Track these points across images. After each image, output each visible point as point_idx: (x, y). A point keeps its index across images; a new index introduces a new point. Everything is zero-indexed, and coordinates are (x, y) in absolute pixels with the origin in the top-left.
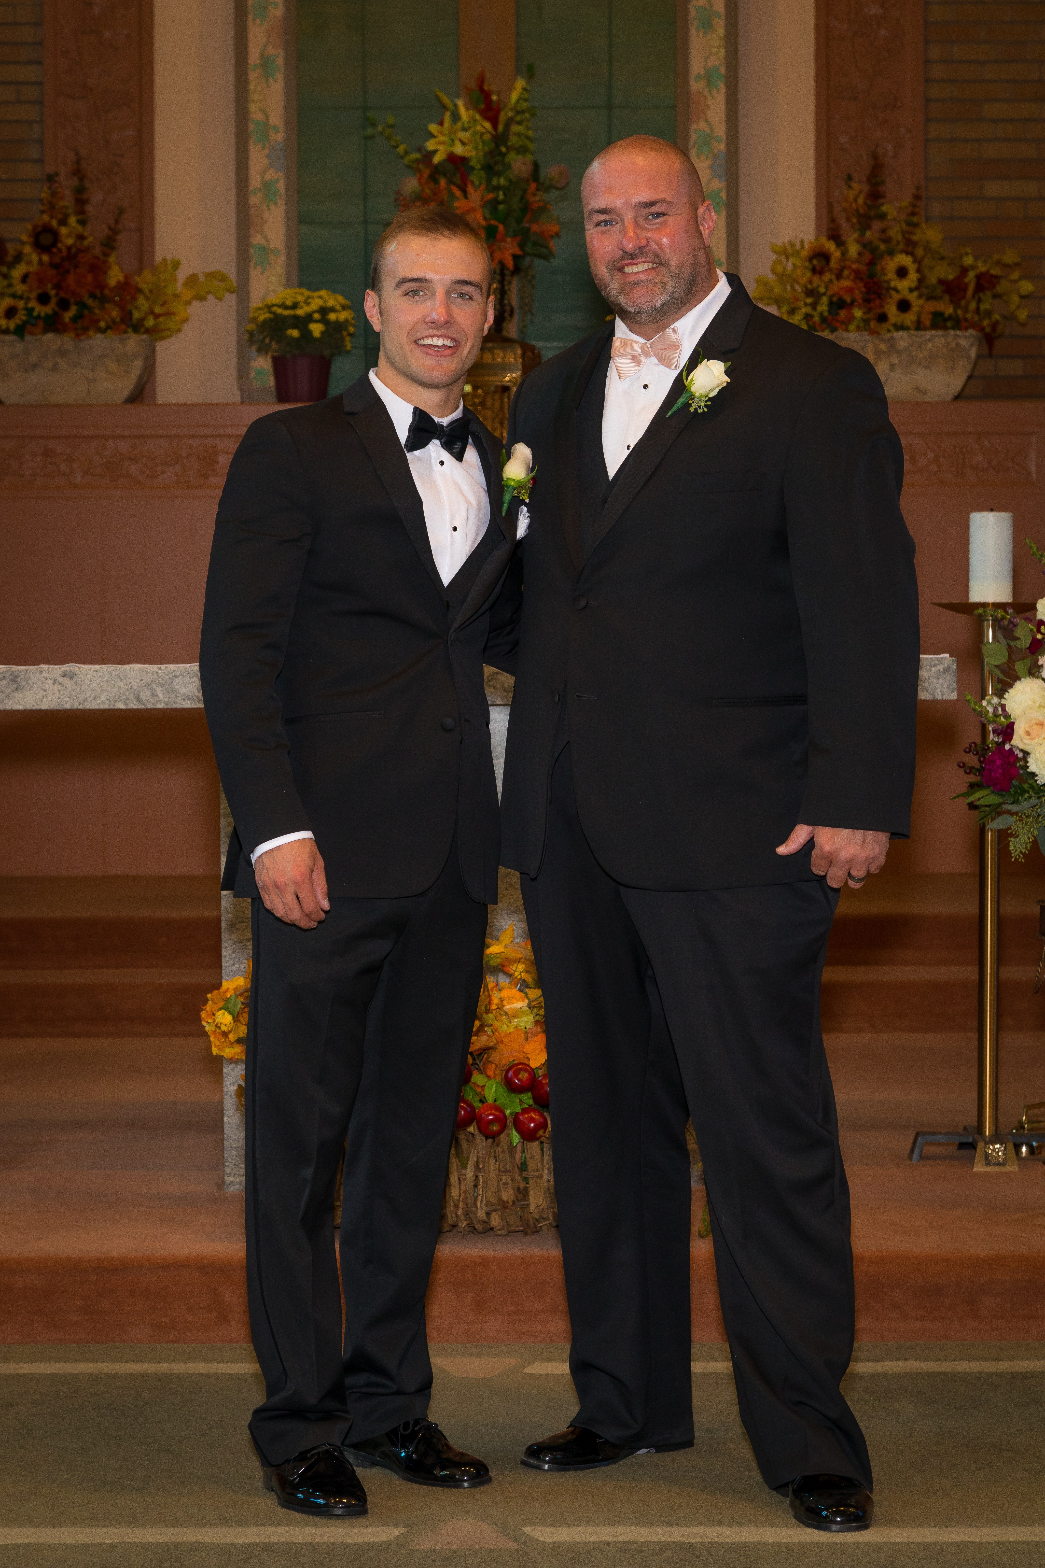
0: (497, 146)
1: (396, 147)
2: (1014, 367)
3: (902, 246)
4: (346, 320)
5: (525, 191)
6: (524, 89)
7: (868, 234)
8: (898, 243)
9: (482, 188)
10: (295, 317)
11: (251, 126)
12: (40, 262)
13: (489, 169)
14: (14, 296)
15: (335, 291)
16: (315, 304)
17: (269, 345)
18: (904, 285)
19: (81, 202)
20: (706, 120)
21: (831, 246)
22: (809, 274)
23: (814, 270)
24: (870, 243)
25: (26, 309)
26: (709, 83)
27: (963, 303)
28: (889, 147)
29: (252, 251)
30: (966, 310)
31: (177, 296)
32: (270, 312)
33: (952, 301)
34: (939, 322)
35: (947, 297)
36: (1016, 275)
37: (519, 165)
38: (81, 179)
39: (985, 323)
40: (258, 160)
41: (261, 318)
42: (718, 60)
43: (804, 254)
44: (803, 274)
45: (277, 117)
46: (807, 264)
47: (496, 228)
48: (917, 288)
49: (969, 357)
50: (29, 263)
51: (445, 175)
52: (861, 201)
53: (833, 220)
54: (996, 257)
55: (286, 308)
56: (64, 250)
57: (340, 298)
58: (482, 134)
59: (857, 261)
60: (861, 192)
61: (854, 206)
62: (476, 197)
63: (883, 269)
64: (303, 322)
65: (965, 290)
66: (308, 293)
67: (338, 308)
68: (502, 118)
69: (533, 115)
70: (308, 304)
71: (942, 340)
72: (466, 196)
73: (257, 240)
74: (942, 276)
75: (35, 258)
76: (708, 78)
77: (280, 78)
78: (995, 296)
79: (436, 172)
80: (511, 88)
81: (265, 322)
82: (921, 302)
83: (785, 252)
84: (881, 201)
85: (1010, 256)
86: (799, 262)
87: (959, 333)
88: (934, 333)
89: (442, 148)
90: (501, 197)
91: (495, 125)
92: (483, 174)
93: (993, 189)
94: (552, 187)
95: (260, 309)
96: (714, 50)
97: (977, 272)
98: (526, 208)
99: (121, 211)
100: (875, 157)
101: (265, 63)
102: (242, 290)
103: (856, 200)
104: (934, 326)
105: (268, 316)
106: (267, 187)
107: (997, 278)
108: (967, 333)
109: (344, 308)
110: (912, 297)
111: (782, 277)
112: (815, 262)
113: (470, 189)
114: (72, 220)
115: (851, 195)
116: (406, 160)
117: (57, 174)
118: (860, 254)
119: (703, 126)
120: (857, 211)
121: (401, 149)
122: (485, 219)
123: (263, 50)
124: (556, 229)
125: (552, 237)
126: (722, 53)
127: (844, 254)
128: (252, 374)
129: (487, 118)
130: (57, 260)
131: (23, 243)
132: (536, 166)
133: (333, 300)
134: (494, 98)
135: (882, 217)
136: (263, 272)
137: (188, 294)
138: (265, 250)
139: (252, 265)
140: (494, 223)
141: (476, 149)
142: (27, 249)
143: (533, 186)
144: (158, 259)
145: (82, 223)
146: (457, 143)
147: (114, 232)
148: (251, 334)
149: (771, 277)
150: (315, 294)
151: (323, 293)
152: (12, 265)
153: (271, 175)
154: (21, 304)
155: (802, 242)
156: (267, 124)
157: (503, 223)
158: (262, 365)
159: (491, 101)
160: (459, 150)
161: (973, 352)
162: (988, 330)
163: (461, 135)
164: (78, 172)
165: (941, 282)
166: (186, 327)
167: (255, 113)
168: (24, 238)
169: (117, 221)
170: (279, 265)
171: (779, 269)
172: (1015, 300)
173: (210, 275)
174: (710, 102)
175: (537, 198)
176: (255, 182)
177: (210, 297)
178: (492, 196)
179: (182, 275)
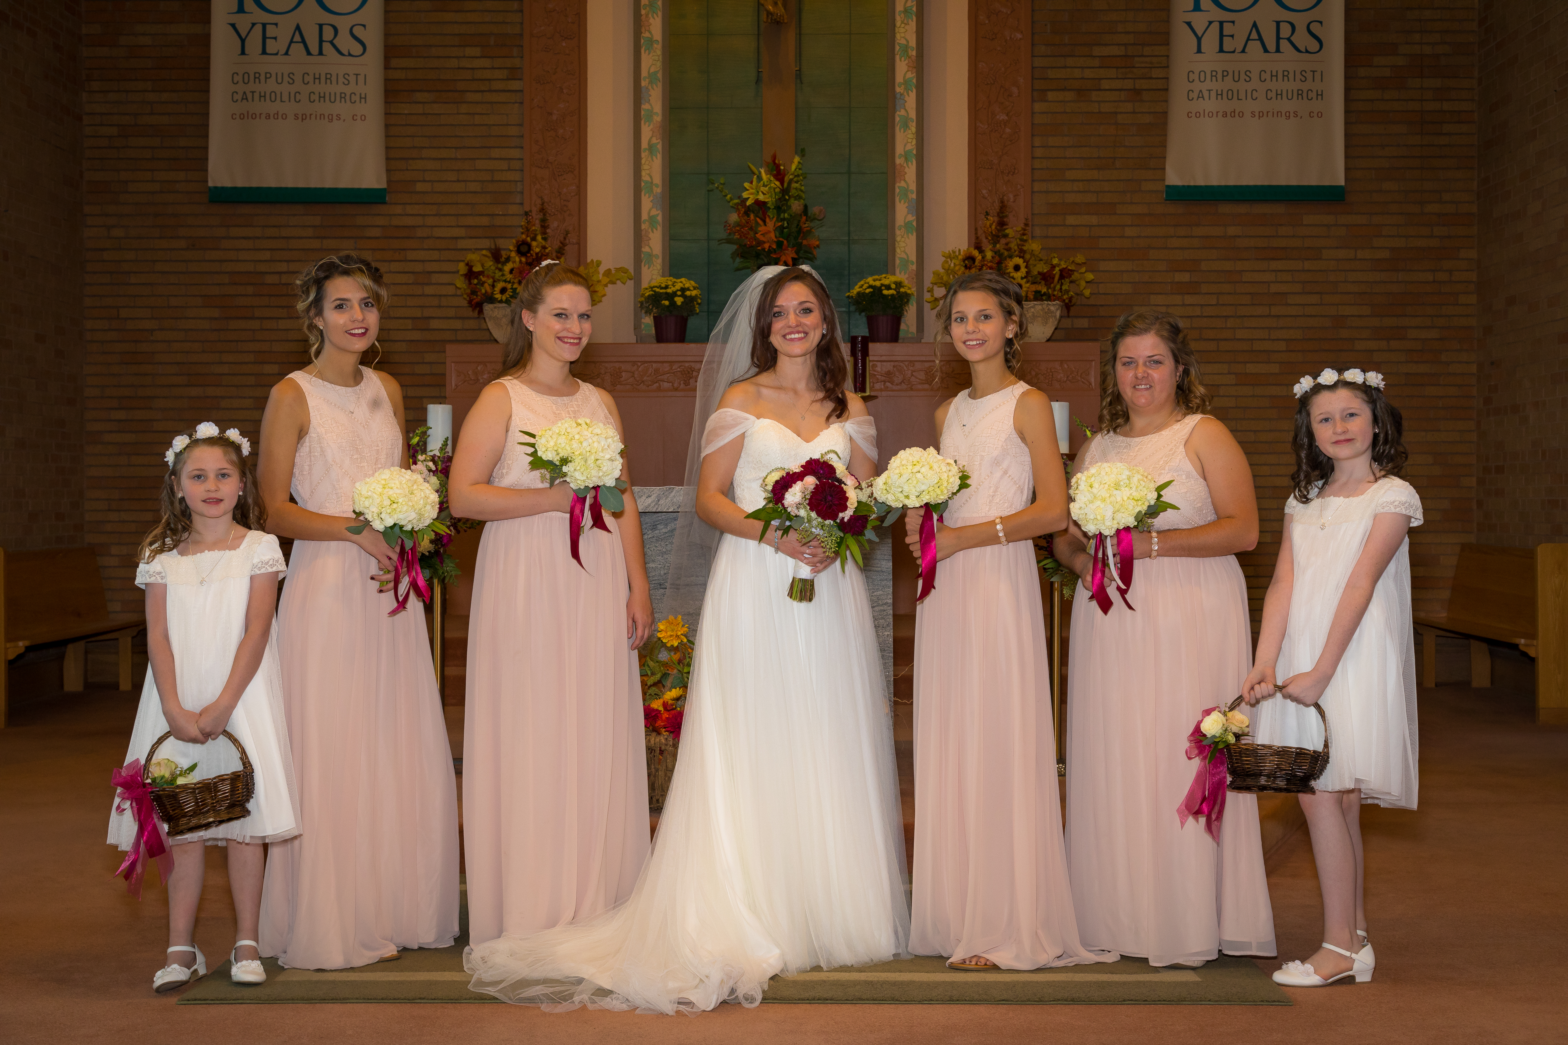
0: (783, 196)
1: (726, 196)
2: (1084, 323)
3: (1017, 253)
4: (696, 295)
5: (799, 221)
6: (799, 163)
7: (998, 246)
8: (1015, 251)
9: (775, 219)
10: (666, 293)
11: (643, 184)
12: (520, 261)
13: (778, 208)
14: (505, 281)
15: (690, 279)
16: (678, 286)
17: (652, 310)
18: (1018, 275)
19: (544, 227)
20: (904, 180)
21: (976, 253)
22: (963, 269)
23: (966, 267)
24: (999, 251)
25: (512, 289)
26: (906, 160)
27: (1052, 285)
28: (1011, 196)
29: (642, 256)
30: (1054, 290)
31: (599, 281)
32: (652, 291)
33: (1046, 285)
34: (1039, 296)
35: (1043, 282)
36: (1083, 270)
37: (796, 206)
38: (544, 215)
39: (1065, 297)
40: (647, 203)
41: (647, 295)
42: (912, 146)
43: (960, 257)
44: (960, 269)
45: (657, 179)
46: (962, 263)
47: (783, 242)
48: (1025, 277)
49: (1055, 317)
50: (514, 262)
51: (753, 212)
52: (993, 227)
53: (977, 238)
54: (1072, 259)
55: (662, 288)
56: (534, 255)
57: (692, 283)
58: (774, 189)
59: (991, 262)
60: (994, 222)
61: (990, 230)
62: (770, 225)
63: (1006, 266)
64: (671, 297)
65: (1053, 278)
66: (675, 280)
67: (692, 289)
68: (786, 179)
69: (805, 178)
70: (674, 286)
71: (1040, 307)
72: (765, 225)
73: (646, 249)
74: (1041, 270)
75: (517, 259)
76: (906, 156)
77: (659, 156)
78: (1071, 282)
79: (748, 211)
80: (792, 162)
81: (649, 296)
82: (1028, 285)
83: (950, 257)
84: (1005, 227)
85: (1080, 259)
86: (957, 262)
87: (1050, 303)
88: (1035, 303)
89: (751, 196)
90: (786, 225)
91: (782, 184)
92: (775, 211)
93: (1071, 220)
94: (815, 219)
95: (647, 289)
96: (910, 140)
97: (1061, 268)
98: (800, 230)
99: (567, 233)
100: (1002, 202)
101: (651, 148)
102: (637, 278)
103: (991, 227)
104: (1036, 299)
105: (651, 292)
106: (651, 219)
107: (1071, 270)
108: (1054, 303)
109: (695, 288)
110: (1023, 282)
111: (948, 271)
112: (966, 262)
113: (768, 220)
114: (539, 238)
115: (988, 223)
116: (731, 204)
117: (531, 211)
118: (993, 257)
119: (903, 184)
120: (992, 233)
121: (729, 196)
122: (776, 237)
123: (650, 141)
124: (817, 243)
125: (815, 248)
126: (914, 142)
127: (983, 258)
128: (643, 326)
129: (777, 180)
130: (530, 260)
131: (511, 251)
132: (806, 207)
133: (688, 283)
134: (782, 168)
135: (1006, 236)
136: (649, 268)
137: (605, 280)
138: (650, 256)
139: (643, 264)
140: (781, 239)
141: (771, 196)
142: (513, 254)
143: (804, 218)
144: (589, 260)
145: (545, 239)
146: (760, 193)
147: (563, 244)
148: (642, 303)
149: (942, 271)
150: (679, 280)
151: (683, 280)
152: (504, 263)
153: (654, 212)
154: (509, 286)
155: (960, 250)
156: (652, 183)
157: (787, 240)
158: (648, 321)
159: (780, 169)
160: (761, 197)
161: (1058, 314)
162: (1067, 301)
163: (762, 189)
164: (542, 210)
165: (1039, 273)
166: (604, 299)
167: (645, 177)
168: (511, 248)
169: (565, 238)
170: (658, 263)
171: (947, 266)
172: (1083, 284)
173: (617, 270)
174: (907, 170)
175: (806, 225)
176: (644, 216)
177: (618, 282)
178: (780, 224)
179: (602, 269)
